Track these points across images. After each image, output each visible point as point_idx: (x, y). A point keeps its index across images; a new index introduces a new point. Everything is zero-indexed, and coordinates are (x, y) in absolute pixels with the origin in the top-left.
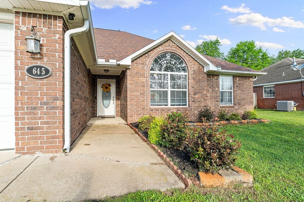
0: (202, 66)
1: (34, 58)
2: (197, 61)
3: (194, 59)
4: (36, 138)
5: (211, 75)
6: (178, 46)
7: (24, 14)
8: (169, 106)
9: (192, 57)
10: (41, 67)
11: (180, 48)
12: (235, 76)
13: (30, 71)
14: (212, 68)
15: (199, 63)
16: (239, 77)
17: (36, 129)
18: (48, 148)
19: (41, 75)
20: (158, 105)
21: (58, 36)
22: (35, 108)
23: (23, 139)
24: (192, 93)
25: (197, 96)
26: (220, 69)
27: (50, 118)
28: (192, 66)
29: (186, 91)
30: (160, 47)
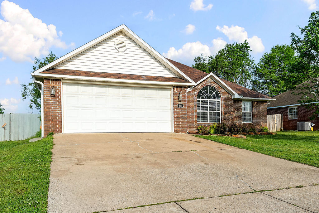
0: (230, 95)
1: (179, 101)
2: (227, 91)
3: (225, 90)
4: (180, 128)
5: (236, 101)
6: (214, 81)
7: (176, 87)
8: (209, 122)
9: (223, 89)
10: (181, 104)
11: (216, 83)
12: (253, 101)
13: (178, 105)
14: (237, 96)
15: (228, 93)
16: (256, 102)
17: (180, 125)
18: (183, 131)
19: (181, 107)
20: (201, 122)
21: (185, 93)
22: (179, 118)
23: (176, 128)
24: (223, 114)
25: (226, 116)
26: (243, 97)
27: (183, 121)
28: (224, 95)
29: (219, 112)
30: (203, 82)
